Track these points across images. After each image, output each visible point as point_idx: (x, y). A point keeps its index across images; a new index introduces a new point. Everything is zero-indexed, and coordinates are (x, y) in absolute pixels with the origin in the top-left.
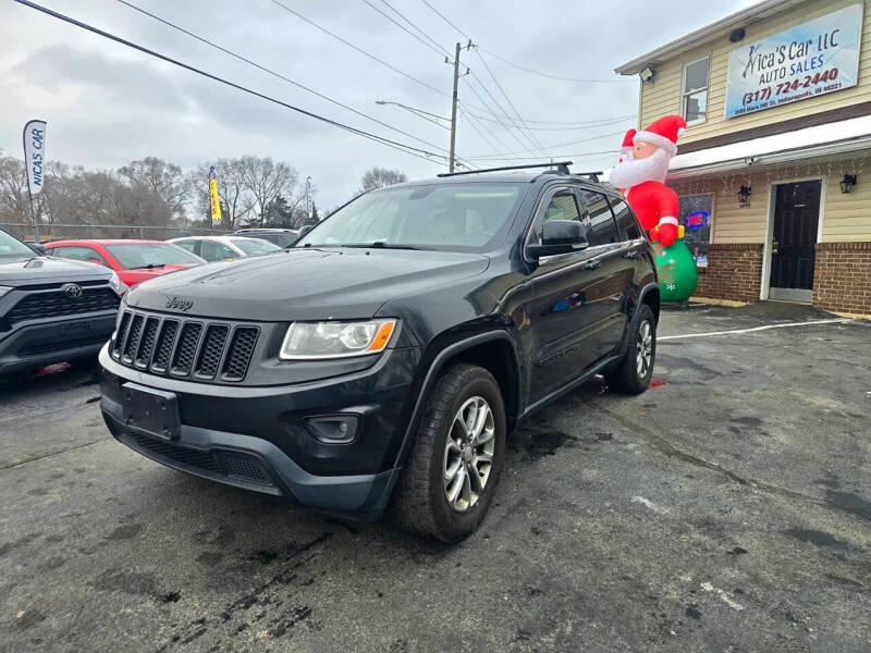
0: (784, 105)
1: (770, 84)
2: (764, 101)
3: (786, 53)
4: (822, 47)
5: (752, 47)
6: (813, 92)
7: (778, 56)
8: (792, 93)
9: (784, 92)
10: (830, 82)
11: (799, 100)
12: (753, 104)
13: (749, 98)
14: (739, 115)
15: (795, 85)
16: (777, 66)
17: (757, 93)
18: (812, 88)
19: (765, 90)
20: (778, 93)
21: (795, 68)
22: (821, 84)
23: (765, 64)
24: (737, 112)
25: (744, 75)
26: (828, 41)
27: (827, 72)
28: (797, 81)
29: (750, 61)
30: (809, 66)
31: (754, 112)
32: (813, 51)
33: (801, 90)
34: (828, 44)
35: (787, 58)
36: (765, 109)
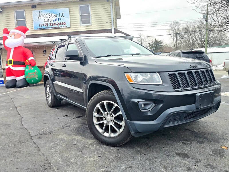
0: (52, 29)
1: (47, 23)
2: (46, 27)
3: (51, 15)
4: (60, 16)
5: (40, 11)
6: (60, 27)
7: (48, 16)
8: (54, 26)
9: (52, 25)
10: (64, 25)
11: (56, 28)
12: (43, 27)
13: (41, 25)
14: (38, 29)
15: (55, 24)
16: (48, 18)
17: (44, 24)
18: (60, 26)
19: (46, 24)
20: (50, 25)
21: (54, 20)
22: (62, 25)
23: (45, 16)
24: (38, 28)
25: (39, 18)
26: (62, 15)
27: (63, 23)
28: (55, 23)
29: (40, 15)
30: (58, 20)
31: (43, 29)
32: (58, 17)
33: (56, 26)
34: (62, 16)
35: (51, 17)
36: (47, 29)
